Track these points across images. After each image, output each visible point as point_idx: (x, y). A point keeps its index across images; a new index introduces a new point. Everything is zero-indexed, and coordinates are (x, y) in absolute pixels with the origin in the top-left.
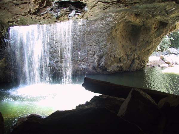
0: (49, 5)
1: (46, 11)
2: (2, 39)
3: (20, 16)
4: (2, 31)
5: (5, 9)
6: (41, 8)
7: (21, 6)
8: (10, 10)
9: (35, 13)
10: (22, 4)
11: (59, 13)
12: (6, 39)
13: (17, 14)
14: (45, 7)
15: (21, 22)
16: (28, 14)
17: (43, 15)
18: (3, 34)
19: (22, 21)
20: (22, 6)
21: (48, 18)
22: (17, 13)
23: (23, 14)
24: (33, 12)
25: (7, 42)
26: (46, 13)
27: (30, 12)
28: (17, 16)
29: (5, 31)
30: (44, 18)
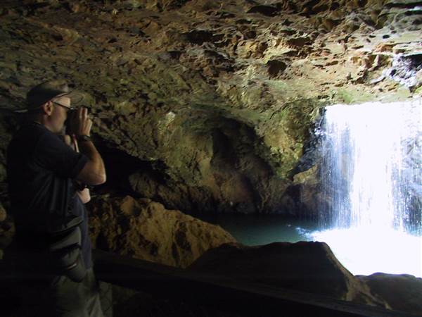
0: (384, 65)
1: (380, 76)
2: (310, 129)
3: (332, 87)
4: (311, 115)
5: (302, 74)
6: (369, 70)
7: (328, 68)
8: (310, 76)
9: (360, 81)
10: (328, 64)
11: (412, 79)
12: (319, 129)
13: (325, 84)
14: (376, 68)
15: (341, 96)
16: (347, 83)
17: (376, 84)
18: (313, 119)
19: (342, 94)
20: (330, 68)
21: (390, 90)
22: (325, 82)
23: (337, 83)
24: (355, 79)
25: (319, 135)
26: (382, 81)
27: (349, 78)
28: (326, 86)
29: (315, 114)
30: (381, 90)
